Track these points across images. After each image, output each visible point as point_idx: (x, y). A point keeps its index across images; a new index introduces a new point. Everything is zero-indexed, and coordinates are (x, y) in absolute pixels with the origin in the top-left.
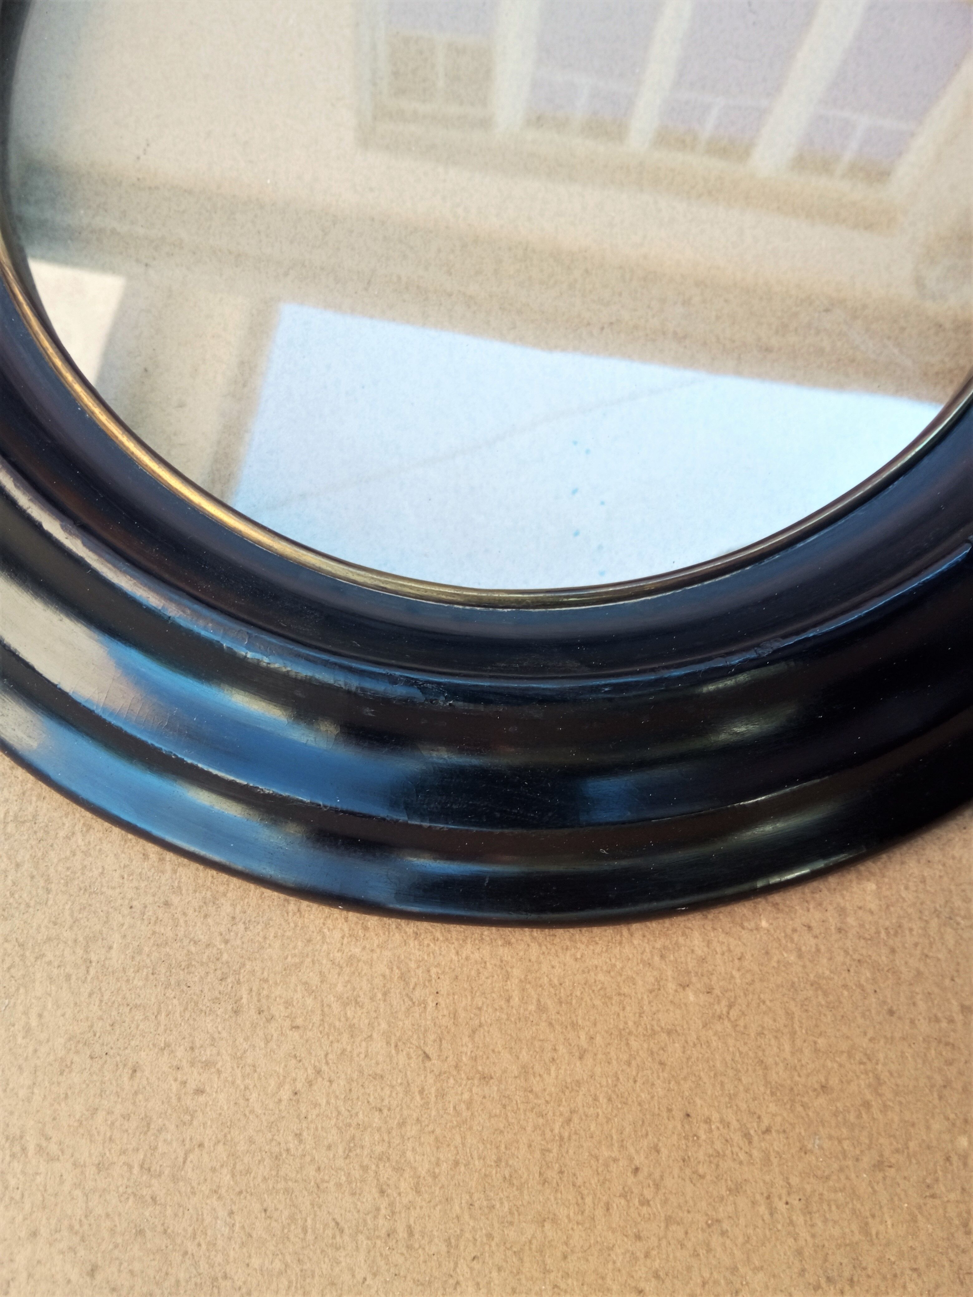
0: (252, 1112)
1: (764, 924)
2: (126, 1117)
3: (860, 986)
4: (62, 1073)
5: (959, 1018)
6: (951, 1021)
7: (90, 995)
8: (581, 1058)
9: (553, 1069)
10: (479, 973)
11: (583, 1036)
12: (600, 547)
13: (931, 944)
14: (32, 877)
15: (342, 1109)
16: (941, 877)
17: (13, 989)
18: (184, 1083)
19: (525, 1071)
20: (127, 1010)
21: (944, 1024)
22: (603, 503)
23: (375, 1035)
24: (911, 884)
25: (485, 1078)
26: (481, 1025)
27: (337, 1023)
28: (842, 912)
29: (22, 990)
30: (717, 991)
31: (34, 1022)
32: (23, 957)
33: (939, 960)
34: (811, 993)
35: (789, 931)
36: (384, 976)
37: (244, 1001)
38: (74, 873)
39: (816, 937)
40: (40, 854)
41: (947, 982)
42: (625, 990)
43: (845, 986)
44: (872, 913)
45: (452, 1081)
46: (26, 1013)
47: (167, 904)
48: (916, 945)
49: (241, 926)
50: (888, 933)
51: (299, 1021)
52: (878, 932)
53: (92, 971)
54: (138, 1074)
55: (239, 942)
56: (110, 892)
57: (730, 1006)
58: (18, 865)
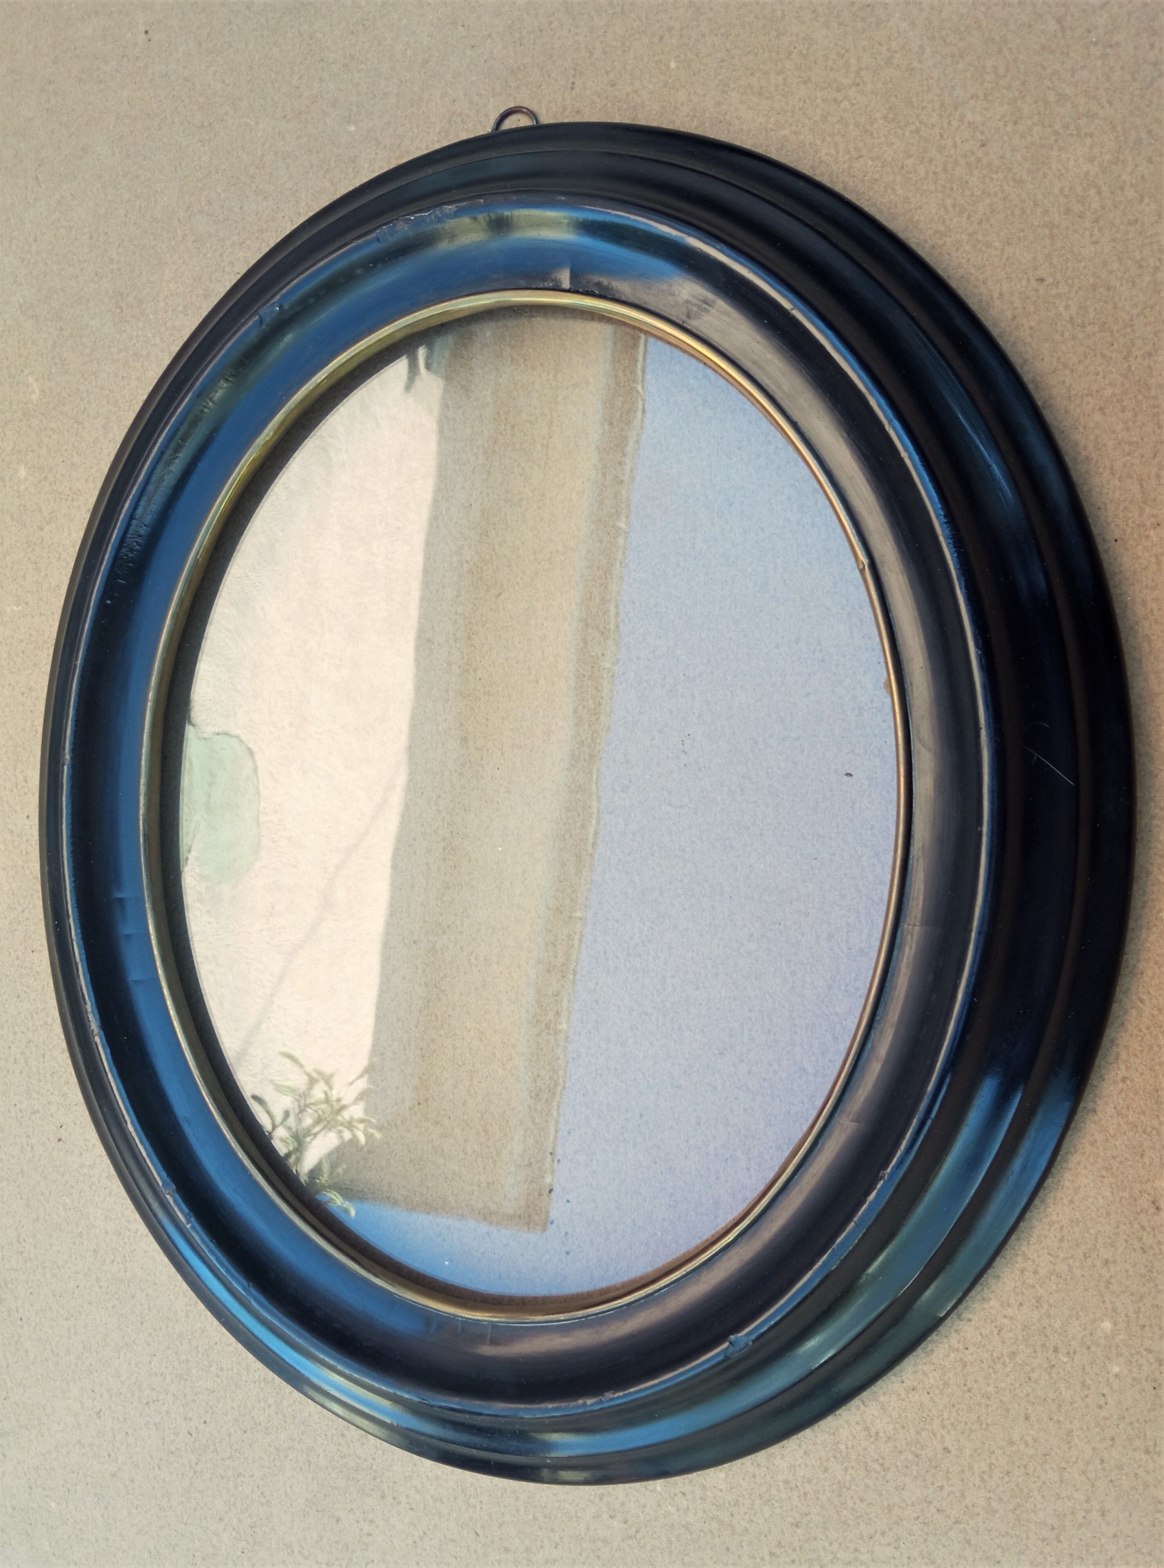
0: (395, 1548)
1: (659, 1488)
2: (337, 1543)
3: (711, 1531)
4: (305, 1517)
5: (767, 1558)
6: (762, 1559)
7: (313, 1479)
8: (556, 1547)
9: (541, 1551)
10: (502, 1494)
11: (557, 1537)
12: (566, 1234)
13: (755, 1514)
14: (277, 1413)
15: (438, 1554)
16: (765, 1475)
17: (277, 1472)
18: (362, 1529)
19: (527, 1550)
20: (331, 1489)
21: (758, 1560)
22: (568, 1201)
23: (451, 1520)
24: (746, 1477)
25: (507, 1550)
26: (504, 1522)
27: (432, 1510)
28: (704, 1488)
29: (281, 1473)
30: (630, 1523)
31: (289, 1490)
32: (279, 1456)
33: (759, 1524)
34: (683, 1531)
35: (672, 1495)
36: (454, 1489)
37: (386, 1492)
38: (296, 1413)
39: (687, 1500)
40: (278, 1401)
41: (763, 1537)
42: (579, 1514)
43: (702, 1531)
44: (721, 1490)
45: (490, 1549)
46: (284, 1485)
47: (343, 1435)
48: (746, 1513)
49: (381, 1452)
50: (730, 1504)
51: (414, 1506)
52: (725, 1503)
53: (312, 1467)
54: (340, 1522)
55: (380, 1461)
56: (315, 1426)
57: (637, 1532)
58: (269, 1406)
